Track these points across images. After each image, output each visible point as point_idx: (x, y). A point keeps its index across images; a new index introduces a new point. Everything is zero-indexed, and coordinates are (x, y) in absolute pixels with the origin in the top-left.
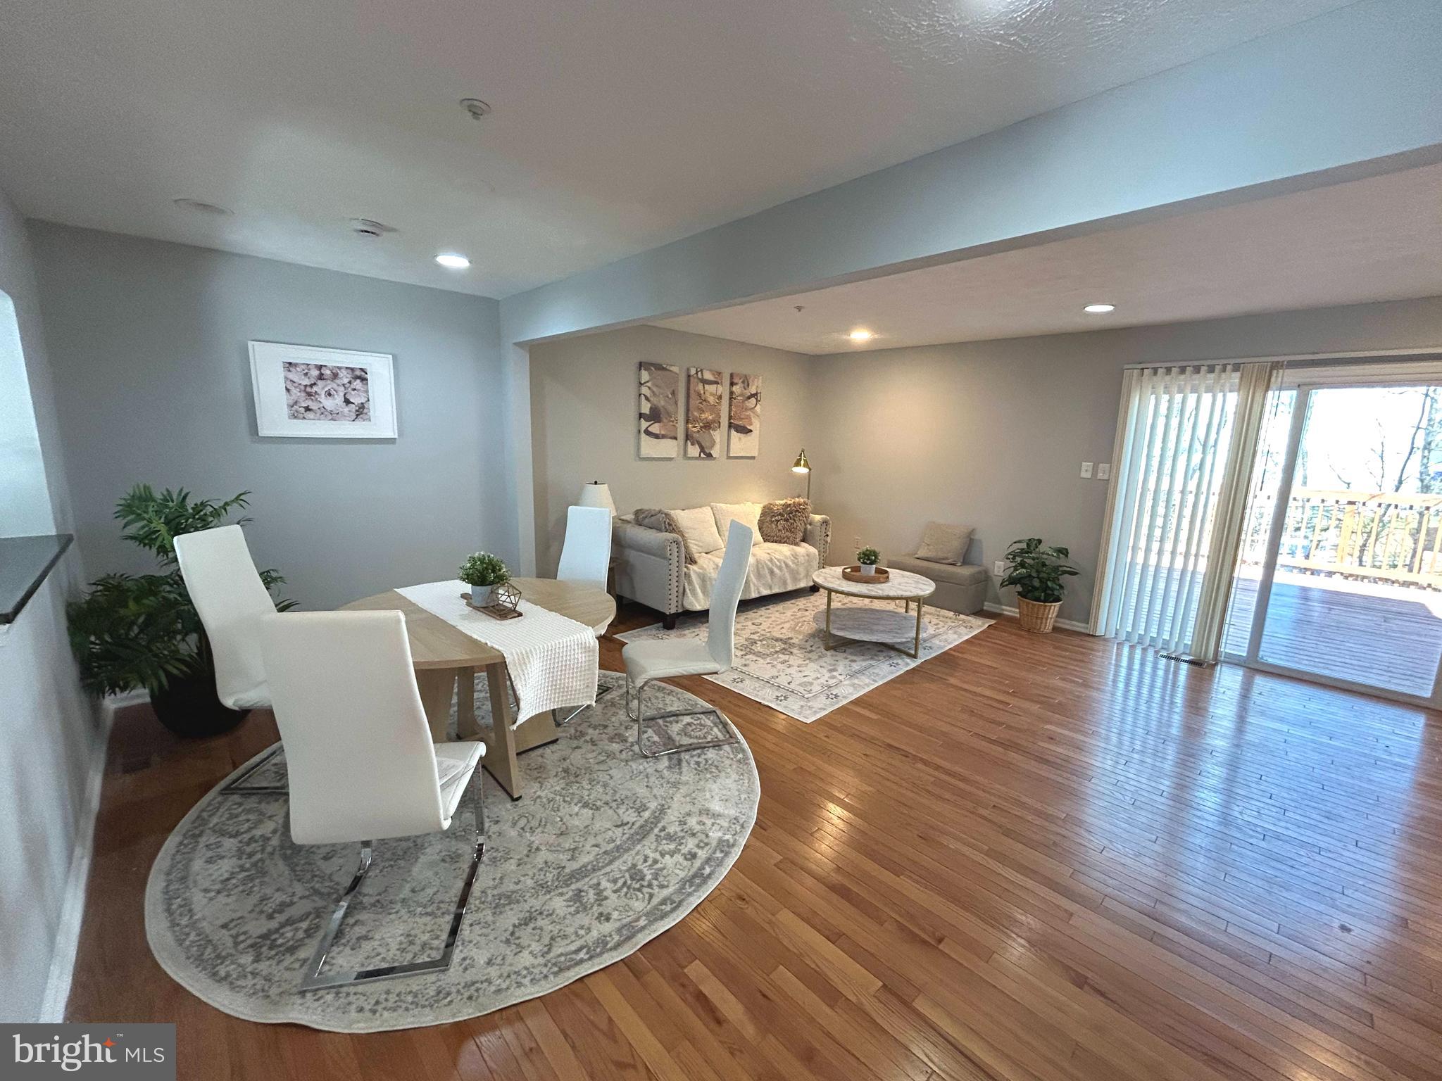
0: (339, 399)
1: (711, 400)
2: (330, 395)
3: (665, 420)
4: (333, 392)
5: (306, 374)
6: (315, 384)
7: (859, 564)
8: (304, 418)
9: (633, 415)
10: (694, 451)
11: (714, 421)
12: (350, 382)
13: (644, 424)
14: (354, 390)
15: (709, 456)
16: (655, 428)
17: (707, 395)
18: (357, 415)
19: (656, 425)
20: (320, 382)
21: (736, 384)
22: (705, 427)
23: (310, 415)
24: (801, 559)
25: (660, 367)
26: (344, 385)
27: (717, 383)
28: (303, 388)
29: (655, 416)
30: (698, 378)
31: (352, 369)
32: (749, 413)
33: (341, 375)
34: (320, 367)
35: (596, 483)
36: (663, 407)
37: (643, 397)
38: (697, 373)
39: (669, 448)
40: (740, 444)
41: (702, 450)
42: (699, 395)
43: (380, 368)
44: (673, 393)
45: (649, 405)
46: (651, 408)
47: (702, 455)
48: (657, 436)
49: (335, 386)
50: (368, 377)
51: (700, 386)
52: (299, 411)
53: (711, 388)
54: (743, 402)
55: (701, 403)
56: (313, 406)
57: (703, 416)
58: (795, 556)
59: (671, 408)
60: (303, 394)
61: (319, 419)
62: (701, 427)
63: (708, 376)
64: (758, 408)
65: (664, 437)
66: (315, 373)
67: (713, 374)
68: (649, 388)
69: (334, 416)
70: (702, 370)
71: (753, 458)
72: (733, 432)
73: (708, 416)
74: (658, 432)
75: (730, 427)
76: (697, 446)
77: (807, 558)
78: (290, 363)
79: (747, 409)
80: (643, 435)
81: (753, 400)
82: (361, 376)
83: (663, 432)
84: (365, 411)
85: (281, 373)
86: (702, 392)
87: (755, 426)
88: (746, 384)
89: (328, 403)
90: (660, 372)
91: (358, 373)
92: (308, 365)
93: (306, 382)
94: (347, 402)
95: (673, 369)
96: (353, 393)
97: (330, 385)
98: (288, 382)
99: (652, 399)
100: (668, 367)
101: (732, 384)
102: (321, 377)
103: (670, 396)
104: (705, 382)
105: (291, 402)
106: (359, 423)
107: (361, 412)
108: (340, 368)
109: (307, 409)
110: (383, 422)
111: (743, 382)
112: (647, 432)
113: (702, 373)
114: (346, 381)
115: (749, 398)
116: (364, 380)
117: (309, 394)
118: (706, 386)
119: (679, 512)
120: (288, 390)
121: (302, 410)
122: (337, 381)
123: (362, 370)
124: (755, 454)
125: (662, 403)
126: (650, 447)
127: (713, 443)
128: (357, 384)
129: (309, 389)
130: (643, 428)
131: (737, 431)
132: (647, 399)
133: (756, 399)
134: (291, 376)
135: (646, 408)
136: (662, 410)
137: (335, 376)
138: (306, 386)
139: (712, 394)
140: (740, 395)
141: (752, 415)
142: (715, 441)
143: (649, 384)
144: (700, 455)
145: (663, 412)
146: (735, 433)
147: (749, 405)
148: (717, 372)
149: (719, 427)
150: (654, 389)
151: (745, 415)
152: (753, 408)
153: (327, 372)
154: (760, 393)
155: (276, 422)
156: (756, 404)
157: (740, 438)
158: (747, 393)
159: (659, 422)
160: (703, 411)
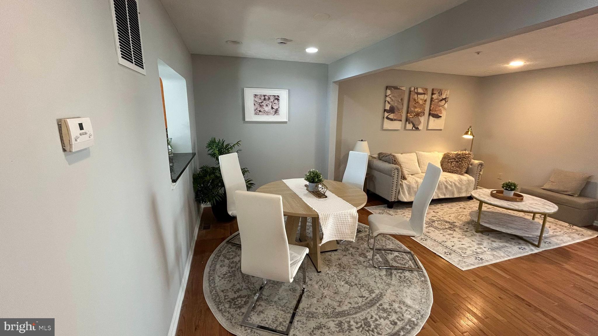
0: (270, 107)
1: (421, 102)
2: (267, 106)
3: (396, 112)
4: (268, 105)
5: (260, 99)
6: (263, 102)
7: (503, 189)
8: (259, 114)
9: (382, 110)
10: (409, 126)
11: (421, 112)
12: (274, 101)
13: (386, 114)
14: (275, 103)
15: (417, 129)
16: (391, 116)
17: (419, 100)
18: (275, 113)
19: (392, 114)
20: (264, 102)
21: (435, 94)
22: (416, 115)
23: (261, 113)
24: (464, 183)
25: (396, 88)
26: (272, 102)
27: (424, 94)
28: (259, 103)
29: (392, 110)
30: (415, 92)
31: (275, 96)
32: (441, 108)
33: (271, 98)
34: (264, 96)
35: (362, 140)
36: (396, 106)
37: (387, 102)
38: (415, 89)
39: (397, 125)
40: (434, 123)
41: (414, 126)
42: (415, 100)
43: (284, 95)
44: (402, 100)
45: (389, 106)
46: (390, 107)
47: (414, 128)
48: (392, 120)
49: (269, 103)
50: (280, 98)
51: (416, 96)
52: (258, 112)
53: (421, 97)
54: (438, 102)
55: (415, 104)
56: (262, 110)
57: (416, 110)
58: (461, 181)
59: (400, 107)
60: (259, 106)
61: (263, 115)
62: (414, 115)
63: (420, 91)
64: (446, 106)
65: (395, 120)
66: (263, 98)
67: (423, 90)
68: (390, 98)
69: (267, 113)
70: (417, 88)
71: (441, 130)
72: (431, 117)
73: (418, 110)
74: (392, 118)
75: (430, 114)
76: (411, 124)
77: (468, 182)
78: (256, 95)
79: (439, 106)
80: (385, 120)
81: (444, 102)
82: (277, 98)
83: (395, 118)
84: (278, 111)
85: (252, 98)
86: (416, 99)
87: (444, 114)
88: (440, 93)
89: (266, 109)
90: (396, 90)
91: (276, 97)
92: (261, 95)
93: (260, 101)
94: (272, 108)
95: (402, 88)
96: (274, 105)
97: (267, 102)
98: (255, 102)
99: (391, 103)
100: (400, 88)
101: (433, 94)
102: (265, 99)
103: (400, 101)
104: (418, 94)
105: (255, 109)
106: (275, 116)
107: (276, 112)
108: (271, 96)
109: (260, 111)
110: (283, 116)
111: (439, 93)
112: (387, 118)
113: (417, 90)
114: (272, 100)
115: (441, 100)
116: (278, 100)
117: (261, 106)
118: (418, 95)
119: (399, 155)
120: (254, 104)
121: (258, 111)
122: (270, 101)
123: (278, 96)
124: (442, 128)
125: (396, 104)
126: (388, 124)
128: (276, 101)
129: (261, 104)
130: (386, 116)
131: (433, 117)
132: (389, 102)
133: (445, 101)
134: (256, 99)
135: (388, 107)
136: (395, 107)
137: (269, 99)
138: (260, 103)
139: (421, 99)
140: (436, 99)
141: (442, 109)
142: (421, 122)
143: (390, 96)
144: (412, 128)
145: (396, 108)
146: (432, 118)
147: (441, 104)
148: (425, 89)
149: (424, 115)
150: (393, 98)
151: (438, 109)
152: (443, 106)
153: (267, 97)
154: (448, 98)
155: (251, 116)
156: (445, 103)
157: (434, 120)
158: (441, 98)
159: (393, 113)
160: (416, 107)
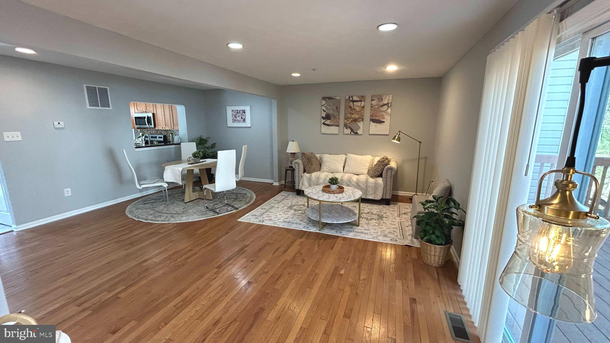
0: (240, 117)
1: (358, 109)
3: (333, 119)
5: (235, 112)
9: (319, 117)
10: (348, 131)
11: (359, 118)
12: (242, 114)
13: (323, 121)
15: (356, 133)
16: (328, 122)
17: (355, 107)
19: (328, 120)
21: (373, 100)
22: (354, 121)
23: (236, 121)
25: (330, 98)
27: (361, 101)
29: (328, 117)
30: (350, 100)
32: (382, 113)
34: (237, 110)
35: (293, 141)
37: (323, 111)
38: (349, 98)
39: (334, 130)
40: (374, 128)
41: (352, 130)
42: (350, 107)
43: (247, 109)
44: (337, 108)
45: (325, 113)
46: (326, 115)
47: (352, 133)
48: (328, 125)
50: (246, 112)
51: (351, 104)
52: (234, 121)
53: (359, 104)
54: (379, 108)
55: (352, 111)
56: (236, 120)
57: (353, 116)
59: (335, 114)
61: (237, 123)
62: (351, 121)
63: (355, 98)
64: (389, 111)
65: (332, 125)
67: (360, 98)
68: (325, 107)
69: (239, 121)
70: (352, 97)
71: (385, 135)
72: (371, 123)
73: (356, 116)
75: (370, 120)
76: (349, 129)
78: (233, 110)
79: (381, 112)
80: (323, 125)
81: (386, 107)
82: (244, 112)
83: (331, 124)
85: (231, 113)
86: (352, 106)
87: (387, 119)
88: (380, 99)
89: (239, 119)
90: (330, 100)
91: (244, 111)
92: (235, 110)
93: (235, 114)
94: (242, 118)
95: (337, 98)
96: (243, 116)
97: (239, 114)
99: (327, 111)
100: (334, 98)
102: (237, 113)
103: (335, 109)
104: (354, 101)
105: (233, 119)
106: (244, 123)
107: (244, 120)
108: (241, 110)
109: (235, 120)
110: (248, 123)
111: (378, 99)
112: (324, 124)
113: (352, 98)
115: (382, 106)
116: (245, 112)
117: (235, 117)
118: (354, 103)
120: (232, 116)
124: (386, 133)
125: (331, 112)
126: (325, 129)
127: (359, 128)
128: (244, 114)
130: (322, 122)
131: (375, 122)
132: (324, 111)
133: (388, 106)
134: (233, 113)
135: (324, 115)
136: (331, 114)
137: (240, 112)
139: (358, 106)
140: (376, 105)
141: (384, 114)
142: (359, 127)
143: (325, 105)
144: (351, 133)
145: (332, 116)
146: (373, 123)
147: (382, 109)
148: (361, 96)
149: (363, 120)
150: (328, 107)
151: (380, 114)
152: (385, 111)
153: (238, 111)
154: (391, 103)
155: (230, 123)
156: (388, 109)
157: (376, 125)
158: (381, 103)
159: (330, 119)
160: (353, 114)
